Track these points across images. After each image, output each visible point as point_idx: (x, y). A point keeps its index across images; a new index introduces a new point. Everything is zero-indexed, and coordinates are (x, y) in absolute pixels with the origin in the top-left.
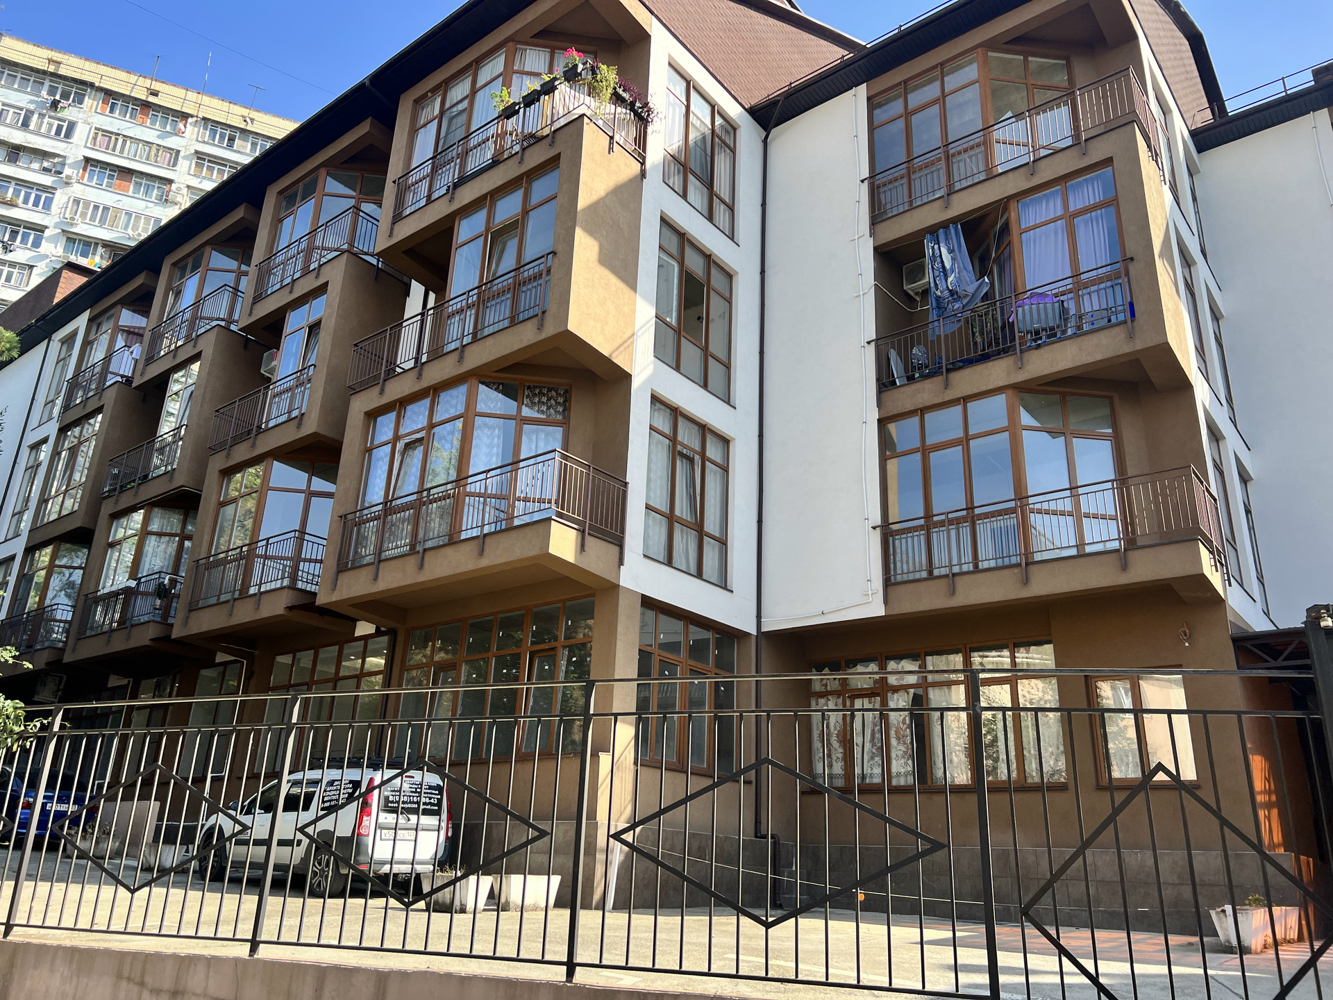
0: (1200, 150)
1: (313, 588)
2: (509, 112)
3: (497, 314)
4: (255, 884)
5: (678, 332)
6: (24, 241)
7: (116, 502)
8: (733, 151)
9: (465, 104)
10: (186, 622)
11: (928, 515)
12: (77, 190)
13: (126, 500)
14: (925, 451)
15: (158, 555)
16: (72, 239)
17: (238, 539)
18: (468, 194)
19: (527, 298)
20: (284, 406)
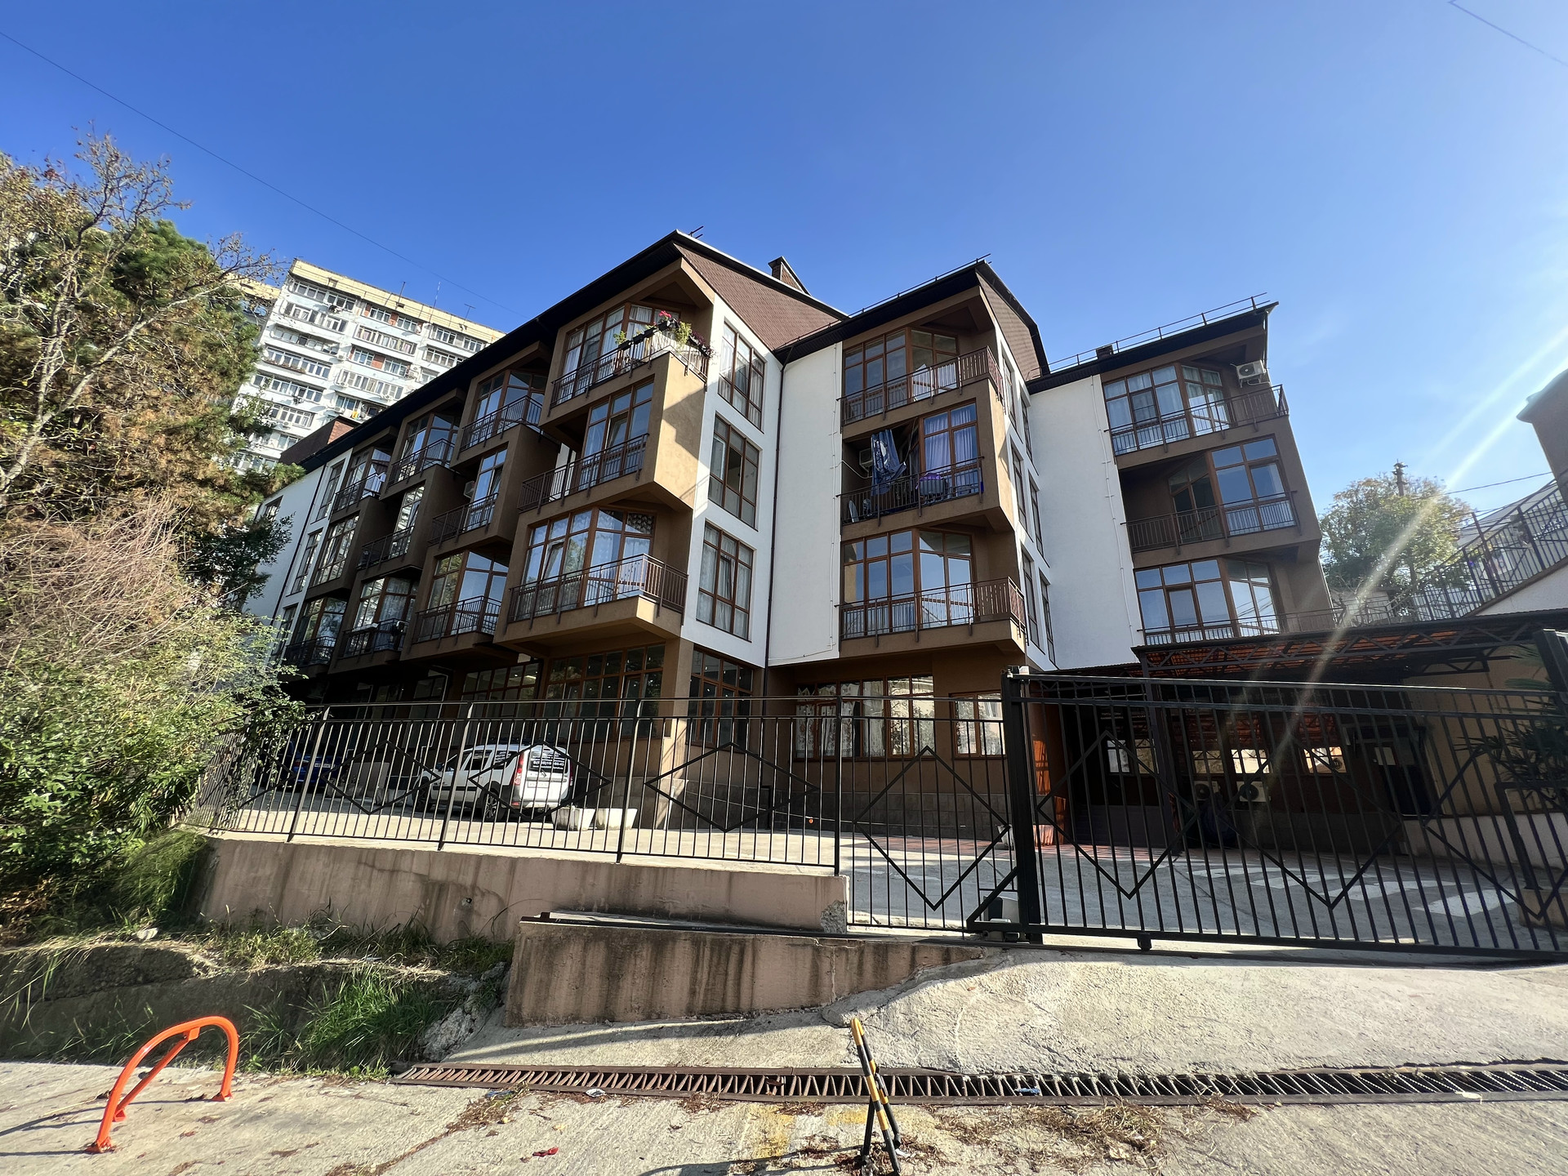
0: (1031, 393)
1: (491, 632)
2: (624, 346)
3: (612, 469)
4: (442, 814)
5: (723, 483)
6: (309, 396)
7: (366, 573)
8: (763, 376)
9: (599, 337)
10: (409, 651)
11: (866, 600)
12: (346, 366)
13: (372, 573)
14: (866, 562)
15: (393, 607)
16: (342, 398)
17: (446, 600)
18: (597, 394)
19: (631, 460)
20: (478, 517)
